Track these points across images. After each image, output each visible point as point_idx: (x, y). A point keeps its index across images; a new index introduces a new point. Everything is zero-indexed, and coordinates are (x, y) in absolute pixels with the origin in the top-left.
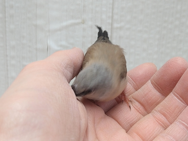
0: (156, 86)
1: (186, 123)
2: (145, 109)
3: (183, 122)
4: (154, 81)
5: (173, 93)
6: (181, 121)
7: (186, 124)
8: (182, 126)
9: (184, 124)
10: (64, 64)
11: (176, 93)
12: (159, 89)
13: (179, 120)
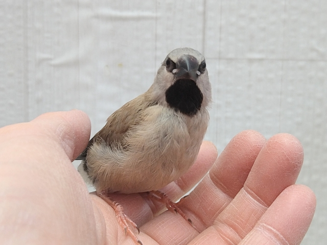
0: (217, 182)
1: (274, 228)
2: (203, 222)
3: (270, 227)
4: (214, 174)
5: (245, 189)
6: (265, 225)
7: (275, 230)
8: (267, 234)
9: (271, 230)
10: (61, 132)
11: (249, 188)
12: (223, 187)
13: (261, 224)
